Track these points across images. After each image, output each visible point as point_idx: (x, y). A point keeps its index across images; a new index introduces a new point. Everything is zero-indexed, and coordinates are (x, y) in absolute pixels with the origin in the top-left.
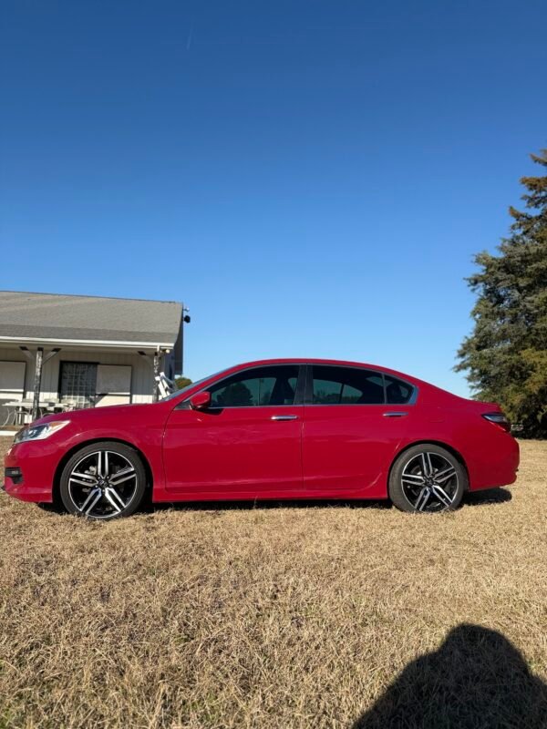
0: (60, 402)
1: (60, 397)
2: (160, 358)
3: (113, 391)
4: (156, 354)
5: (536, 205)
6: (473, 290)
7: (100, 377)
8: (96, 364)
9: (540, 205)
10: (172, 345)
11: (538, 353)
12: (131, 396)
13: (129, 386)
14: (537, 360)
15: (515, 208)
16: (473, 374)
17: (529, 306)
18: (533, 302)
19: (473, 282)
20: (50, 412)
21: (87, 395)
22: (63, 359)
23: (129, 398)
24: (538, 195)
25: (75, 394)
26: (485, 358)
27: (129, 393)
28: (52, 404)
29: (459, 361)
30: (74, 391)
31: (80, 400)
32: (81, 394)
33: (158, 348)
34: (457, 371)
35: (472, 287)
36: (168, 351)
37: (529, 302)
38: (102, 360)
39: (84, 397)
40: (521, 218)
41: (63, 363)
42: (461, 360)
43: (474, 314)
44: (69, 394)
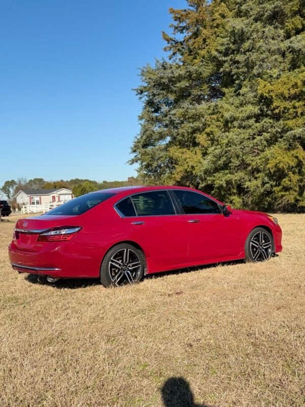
5: (182, 32)
6: (140, 98)
9: (184, 31)
11: (180, 150)
14: (180, 155)
15: (166, 33)
16: (142, 166)
17: (173, 118)
18: (175, 114)
19: (139, 92)
24: (181, 25)
26: (148, 154)
29: (133, 156)
34: (131, 164)
35: (139, 96)
37: (173, 115)
40: (171, 42)
42: (134, 154)
43: (141, 118)
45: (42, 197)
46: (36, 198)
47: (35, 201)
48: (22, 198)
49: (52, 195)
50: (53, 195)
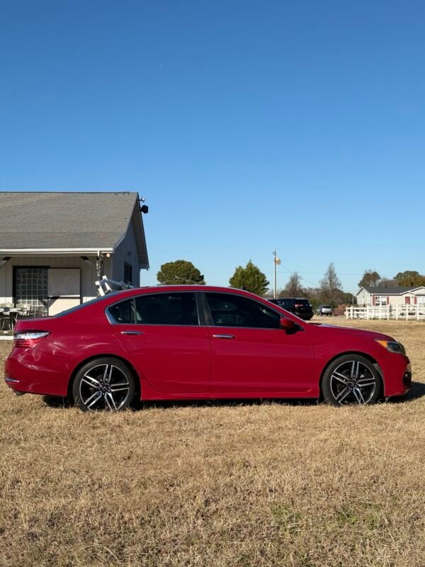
0: (15, 307)
1: (15, 302)
2: (102, 262)
3: (64, 294)
4: (98, 258)
7: (51, 281)
8: (48, 267)
10: (111, 249)
12: (81, 298)
13: (79, 289)
20: (7, 316)
21: (40, 299)
22: (15, 264)
23: (79, 301)
25: (29, 298)
27: (79, 296)
28: (7, 309)
30: (29, 295)
31: (34, 303)
32: (35, 298)
33: (98, 253)
36: (108, 255)
38: (52, 264)
39: (38, 300)
41: (15, 268)
44: (24, 298)
45: (390, 297)
46: (383, 299)
47: (381, 303)
48: (364, 297)
49: (405, 296)
50: (407, 295)
